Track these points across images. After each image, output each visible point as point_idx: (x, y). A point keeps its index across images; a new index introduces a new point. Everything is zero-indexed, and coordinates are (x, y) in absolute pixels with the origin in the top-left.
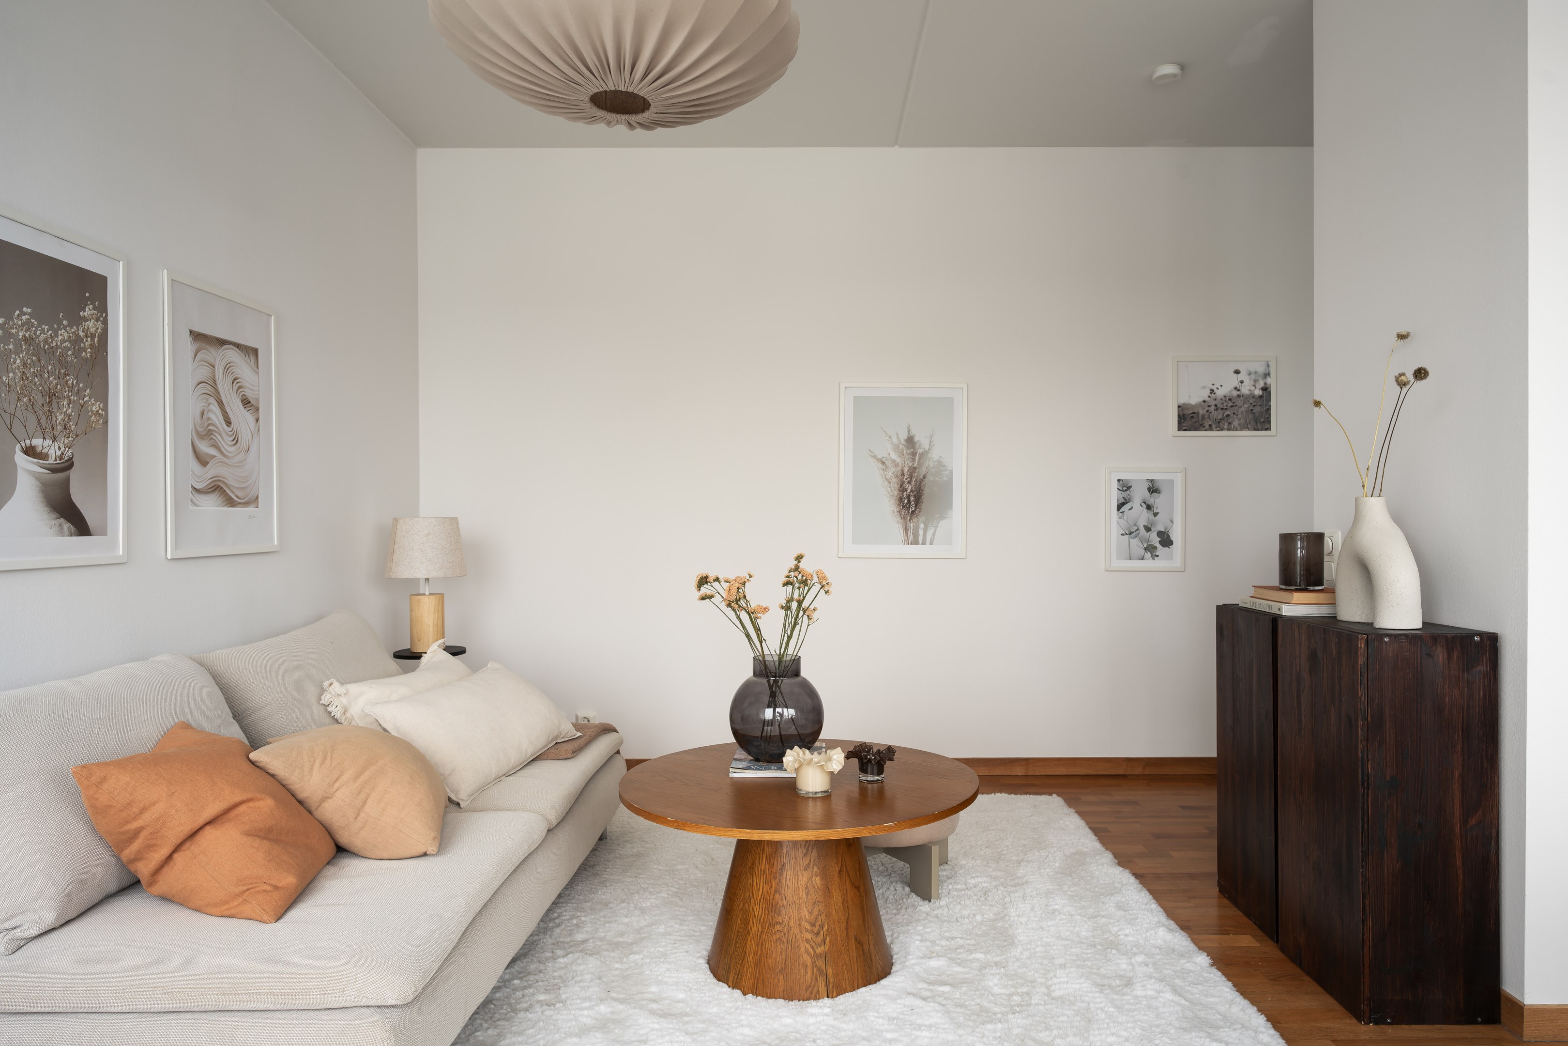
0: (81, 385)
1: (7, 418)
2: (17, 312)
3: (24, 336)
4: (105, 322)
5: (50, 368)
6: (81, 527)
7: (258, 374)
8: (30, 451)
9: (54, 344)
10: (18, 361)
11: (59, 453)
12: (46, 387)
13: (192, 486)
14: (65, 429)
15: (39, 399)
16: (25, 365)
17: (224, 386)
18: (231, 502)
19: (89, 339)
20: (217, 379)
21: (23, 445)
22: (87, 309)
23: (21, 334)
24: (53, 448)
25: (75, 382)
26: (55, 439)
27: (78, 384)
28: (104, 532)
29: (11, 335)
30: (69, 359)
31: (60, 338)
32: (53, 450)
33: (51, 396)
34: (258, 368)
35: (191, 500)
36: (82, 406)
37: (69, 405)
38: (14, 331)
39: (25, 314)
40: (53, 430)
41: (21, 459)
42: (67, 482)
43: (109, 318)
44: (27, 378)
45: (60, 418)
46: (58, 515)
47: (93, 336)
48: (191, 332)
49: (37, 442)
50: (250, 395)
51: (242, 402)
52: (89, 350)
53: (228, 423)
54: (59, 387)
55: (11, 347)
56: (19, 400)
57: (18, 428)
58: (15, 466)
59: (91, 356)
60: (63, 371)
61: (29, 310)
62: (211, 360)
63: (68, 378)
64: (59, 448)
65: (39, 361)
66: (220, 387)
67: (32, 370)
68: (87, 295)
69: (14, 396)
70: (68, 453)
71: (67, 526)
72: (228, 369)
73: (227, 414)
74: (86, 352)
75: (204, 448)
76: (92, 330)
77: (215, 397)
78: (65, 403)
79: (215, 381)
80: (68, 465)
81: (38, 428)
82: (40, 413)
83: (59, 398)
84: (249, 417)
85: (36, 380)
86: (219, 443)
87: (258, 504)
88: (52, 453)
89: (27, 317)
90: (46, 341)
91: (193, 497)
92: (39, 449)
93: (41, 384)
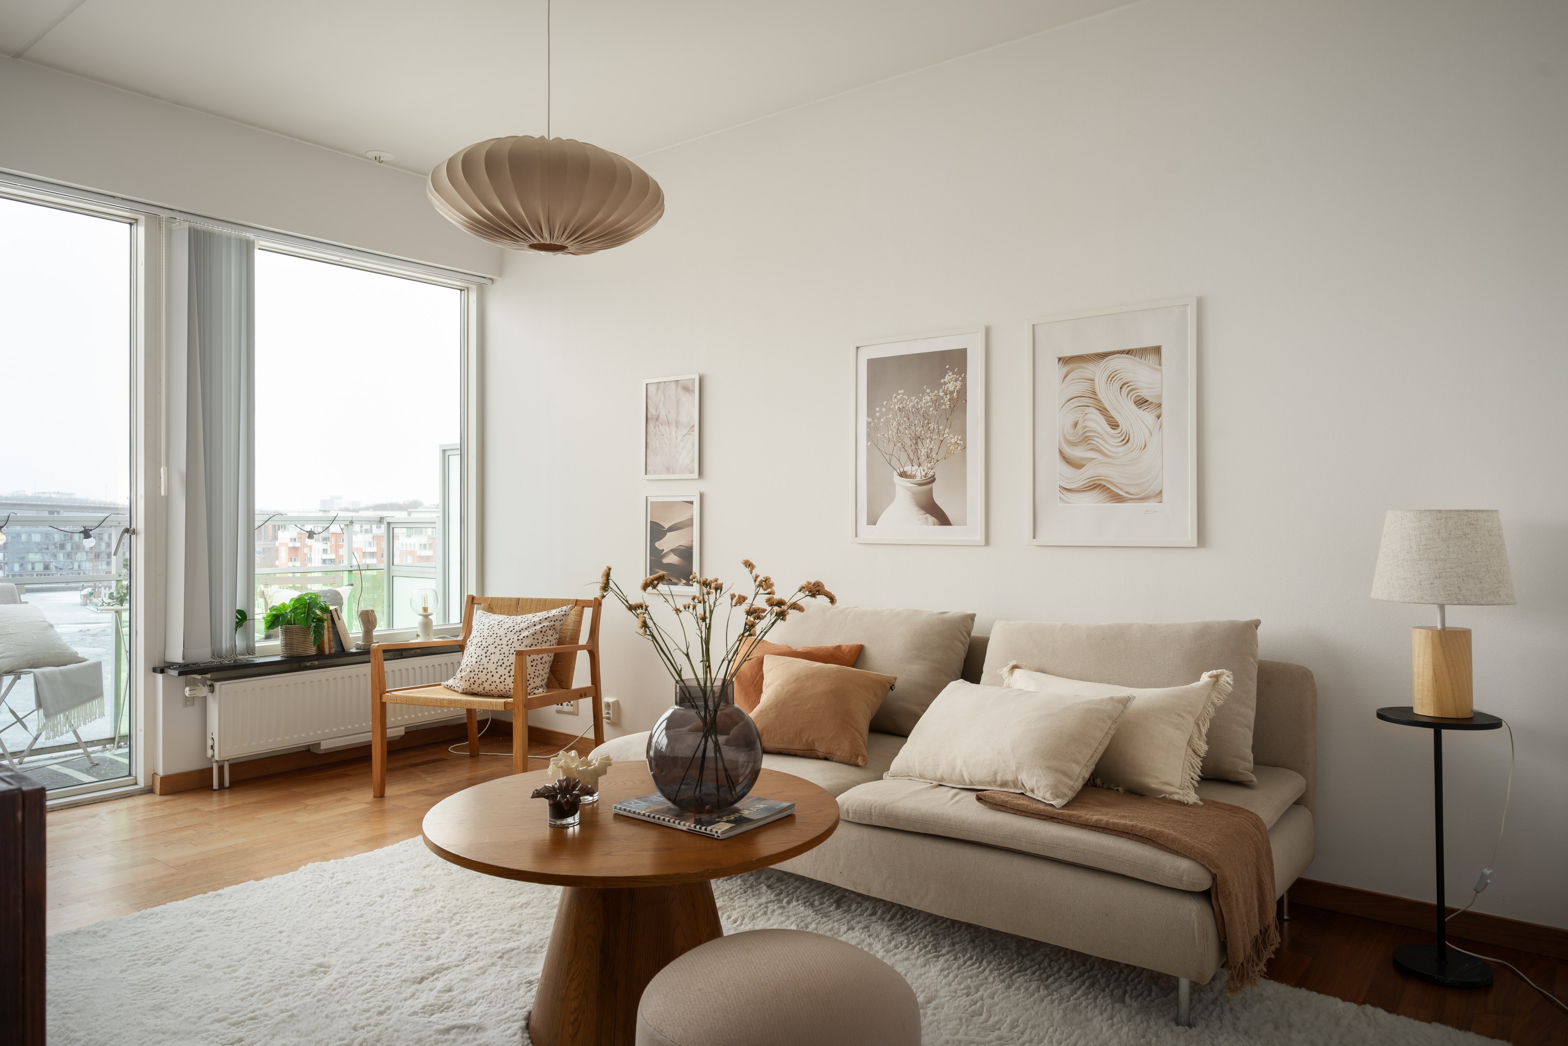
0: (941, 428)
1: (888, 457)
2: (895, 395)
3: (899, 407)
4: (964, 380)
5: (916, 422)
6: (943, 520)
7: (1161, 371)
8: (903, 475)
9: (919, 406)
10: (895, 423)
11: (923, 473)
12: (913, 435)
13: (1060, 487)
14: (928, 458)
15: (908, 442)
16: (899, 424)
17: (1108, 396)
18: (1117, 498)
19: (948, 396)
20: (1097, 390)
21: (899, 472)
22: (947, 376)
23: (896, 407)
24: (919, 471)
25: (935, 427)
26: (920, 465)
27: (938, 427)
28: (963, 523)
29: (890, 409)
30: (930, 413)
31: (924, 401)
32: (919, 473)
33: (917, 439)
34: (1160, 365)
35: (1060, 498)
36: (942, 441)
37: (931, 442)
38: (892, 407)
39: (900, 394)
40: (919, 459)
41: (897, 479)
42: (930, 491)
43: (968, 376)
44: (900, 432)
45: (923, 451)
46: (925, 512)
47: (951, 393)
48: (1060, 359)
49: (908, 469)
50: (1145, 394)
51: (1135, 403)
52: (948, 403)
53: (1114, 425)
54: (923, 432)
55: (890, 416)
56: (895, 445)
57: (895, 462)
58: (894, 484)
59: (950, 407)
60: (926, 422)
61: (902, 391)
62: (1090, 376)
63: (930, 425)
64: (924, 470)
65: (909, 419)
66: (1102, 396)
67: (904, 426)
68: (947, 367)
69: (892, 444)
70: (932, 473)
71: (931, 519)
72: (1113, 378)
73: (1113, 418)
74: (945, 405)
75: (1077, 453)
76: (951, 389)
77: (1092, 405)
78: (928, 441)
79: (1094, 393)
80: (932, 480)
81: (908, 460)
82: (909, 451)
83: (923, 439)
84: (1147, 416)
85: (907, 431)
86: (1101, 447)
87: (1161, 498)
88: (918, 474)
89: (901, 395)
90: (913, 407)
91: (1062, 496)
92: (909, 473)
93: (910, 433)
